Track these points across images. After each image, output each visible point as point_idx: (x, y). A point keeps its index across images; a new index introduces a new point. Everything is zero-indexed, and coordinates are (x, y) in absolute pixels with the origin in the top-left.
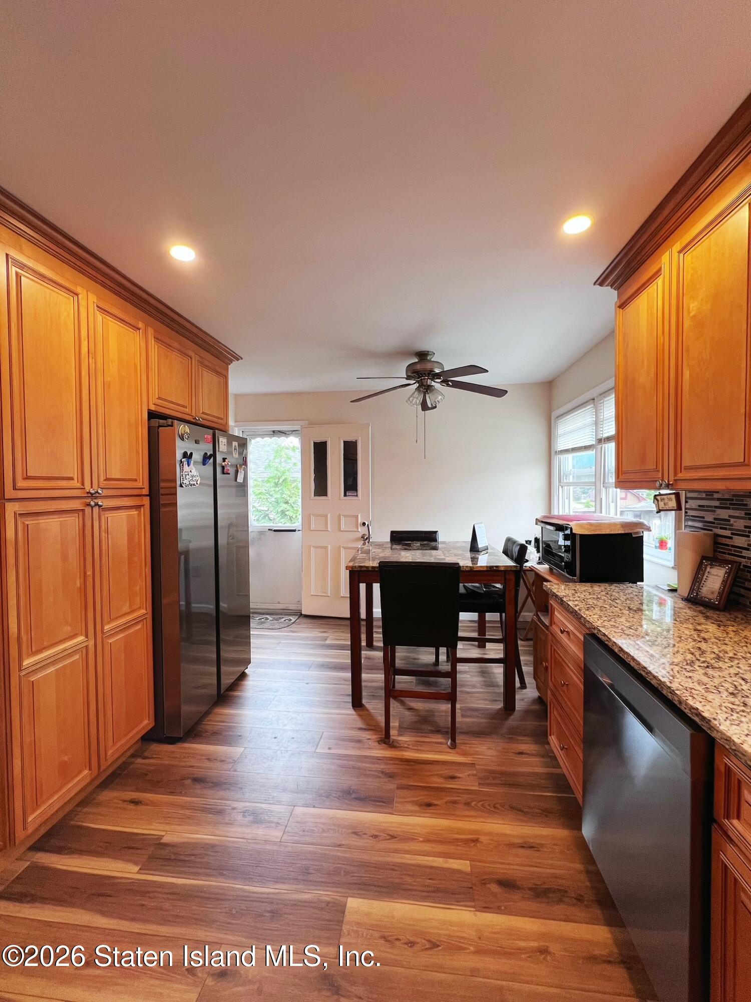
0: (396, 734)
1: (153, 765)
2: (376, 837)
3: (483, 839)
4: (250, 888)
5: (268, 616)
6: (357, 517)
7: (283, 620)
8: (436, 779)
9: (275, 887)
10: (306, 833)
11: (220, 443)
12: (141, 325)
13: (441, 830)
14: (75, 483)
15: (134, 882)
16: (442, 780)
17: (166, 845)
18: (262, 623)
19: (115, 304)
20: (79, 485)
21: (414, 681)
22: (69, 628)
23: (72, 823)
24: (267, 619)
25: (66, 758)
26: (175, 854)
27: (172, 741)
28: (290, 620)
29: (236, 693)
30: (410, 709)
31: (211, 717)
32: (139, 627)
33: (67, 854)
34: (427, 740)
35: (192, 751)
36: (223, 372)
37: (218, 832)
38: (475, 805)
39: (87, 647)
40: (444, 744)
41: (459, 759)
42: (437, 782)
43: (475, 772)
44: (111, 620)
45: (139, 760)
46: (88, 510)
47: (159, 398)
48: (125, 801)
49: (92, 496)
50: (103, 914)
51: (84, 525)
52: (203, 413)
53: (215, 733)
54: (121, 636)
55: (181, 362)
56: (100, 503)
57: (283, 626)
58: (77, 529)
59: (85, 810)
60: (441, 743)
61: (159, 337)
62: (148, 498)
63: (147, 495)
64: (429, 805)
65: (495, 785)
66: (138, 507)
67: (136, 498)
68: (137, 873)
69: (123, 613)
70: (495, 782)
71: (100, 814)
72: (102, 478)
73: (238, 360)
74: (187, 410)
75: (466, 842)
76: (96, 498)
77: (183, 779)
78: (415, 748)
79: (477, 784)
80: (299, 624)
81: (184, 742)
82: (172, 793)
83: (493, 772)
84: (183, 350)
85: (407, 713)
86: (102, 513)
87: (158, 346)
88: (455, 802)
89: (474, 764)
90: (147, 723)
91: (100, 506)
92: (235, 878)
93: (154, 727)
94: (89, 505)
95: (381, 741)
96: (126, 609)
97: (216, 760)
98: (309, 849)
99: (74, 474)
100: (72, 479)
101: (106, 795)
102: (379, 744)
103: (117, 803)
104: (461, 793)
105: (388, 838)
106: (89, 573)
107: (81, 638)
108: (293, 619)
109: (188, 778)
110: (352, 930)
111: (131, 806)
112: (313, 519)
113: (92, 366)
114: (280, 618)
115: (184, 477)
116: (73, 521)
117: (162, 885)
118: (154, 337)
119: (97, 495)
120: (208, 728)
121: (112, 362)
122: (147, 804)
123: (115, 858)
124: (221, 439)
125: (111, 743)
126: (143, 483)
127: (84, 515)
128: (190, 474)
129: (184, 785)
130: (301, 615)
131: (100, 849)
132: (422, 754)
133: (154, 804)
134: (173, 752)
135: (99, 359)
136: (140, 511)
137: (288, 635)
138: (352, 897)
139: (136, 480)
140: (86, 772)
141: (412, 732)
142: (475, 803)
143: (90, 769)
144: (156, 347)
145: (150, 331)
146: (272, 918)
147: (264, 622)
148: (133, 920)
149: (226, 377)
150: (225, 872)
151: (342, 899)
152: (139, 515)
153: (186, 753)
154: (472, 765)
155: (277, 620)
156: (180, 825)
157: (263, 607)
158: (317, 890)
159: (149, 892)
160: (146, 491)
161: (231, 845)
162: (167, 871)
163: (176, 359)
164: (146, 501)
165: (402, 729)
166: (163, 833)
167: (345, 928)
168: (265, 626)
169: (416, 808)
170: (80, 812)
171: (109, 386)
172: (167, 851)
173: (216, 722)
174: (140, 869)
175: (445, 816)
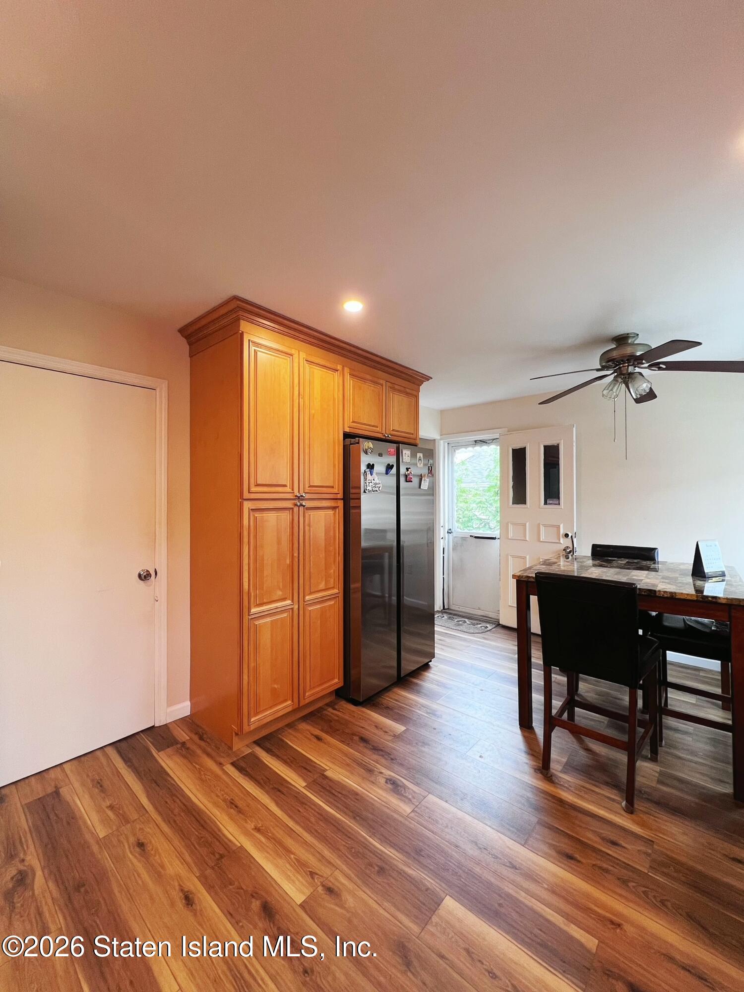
0: (559, 770)
1: (338, 716)
2: (496, 857)
3: (627, 927)
4: (371, 840)
5: (466, 620)
6: (558, 527)
7: (480, 626)
8: (590, 835)
9: (389, 850)
10: (430, 820)
11: (404, 455)
12: (339, 367)
13: (575, 890)
14: (288, 489)
15: (299, 793)
16: (597, 839)
17: (326, 777)
18: (459, 625)
19: (319, 356)
20: (290, 490)
21: (606, 722)
22: (280, 593)
23: (280, 736)
24: (465, 622)
25: (276, 686)
26: (330, 787)
27: (356, 703)
28: (487, 627)
29: (415, 681)
30: (588, 750)
31: (390, 694)
32: (332, 603)
33: (271, 755)
34: (597, 790)
35: (367, 716)
36: (414, 393)
37: (363, 785)
38: (634, 887)
39: (292, 609)
40: (618, 803)
41: (633, 827)
42: (590, 837)
43: (650, 851)
44: (311, 593)
45: (330, 709)
46: (296, 509)
47: (353, 422)
48: (313, 735)
49: (299, 498)
50: (277, 804)
51: (293, 520)
52: (393, 430)
53: (389, 708)
54: (318, 606)
55: (373, 390)
56: (304, 504)
57: (477, 631)
58: (289, 521)
59: (290, 731)
60: (613, 800)
61: (354, 373)
62: (342, 501)
63: (342, 499)
64: (570, 857)
65: (674, 879)
66: (334, 508)
67: (332, 501)
68: (303, 787)
69: (320, 589)
70: (675, 875)
71: (295, 737)
72: (307, 486)
73: (428, 380)
74: (378, 429)
75: (601, 919)
76: (303, 500)
77: (354, 734)
78: (577, 792)
79: (648, 866)
80: (493, 633)
81: (364, 707)
82: (342, 742)
83: (678, 863)
84: (376, 379)
85: (582, 752)
86: (306, 511)
87: (353, 381)
88: (607, 871)
89: (653, 842)
90: (337, 682)
91: (304, 506)
92: (363, 826)
93: (342, 687)
94: (296, 505)
95: (539, 770)
96: (322, 586)
97: (382, 729)
98: (428, 835)
99: (287, 483)
100: (285, 486)
101: (303, 726)
102: (535, 772)
103: (308, 734)
104: (618, 864)
105: (508, 864)
106: (296, 555)
107: (289, 602)
108: (490, 627)
109: (358, 736)
110: (441, 925)
111: (315, 740)
112: (510, 527)
113: (302, 403)
114: (477, 624)
115: (368, 484)
116: (286, 516)
117: (315, 804)
118: (350, 374)
119: (303, 498)
120: (384, 702)
121: (316, 399)
122: (325, 743)
123: (294, 770)
124: (404, 452)
125: (308, 688)
126: (338, 489)
127: (293, 511)
128: (373, 481)
129: (352, 739)
130: (498, 625)
131: (288, 760)
132: (585, 802)
133: (328, 744)
134: (353, 711)
135: (307, 398)
136: (336, 511)
137: (479, 641)
138: (451, 896)
139: (333, 487)
140: (289, 702)
141: (580, 774)
142: (634, 884)
143: (292, 701)
144: (351, 381)
145: (347, 370)
146: (378, 872)
147: (461, 625)
148: (290, 817)
149: (417, 397)
150: (358, 818)
151: (443, 895)
152: (334, 514)
153: (362, 716)
154: (650, 842)
155: (474, 625)
156: (340, 767)
157: (464, 610)
158: (422, 872)
159: (306, 804)
160: (340, 496)
161: (368, 798)
162: (321, 796)
163: (368, 390)
164: (340, 504)
165: (569, 767)
166: (327, 768)
167: (435, 919)
168: (461, 628)
169: (553, 853)
170: (286, 731)
171: (313, 416)
172: (325, 782)
173: (391, 698)
174: (306, 786)
175: (587, 878)
